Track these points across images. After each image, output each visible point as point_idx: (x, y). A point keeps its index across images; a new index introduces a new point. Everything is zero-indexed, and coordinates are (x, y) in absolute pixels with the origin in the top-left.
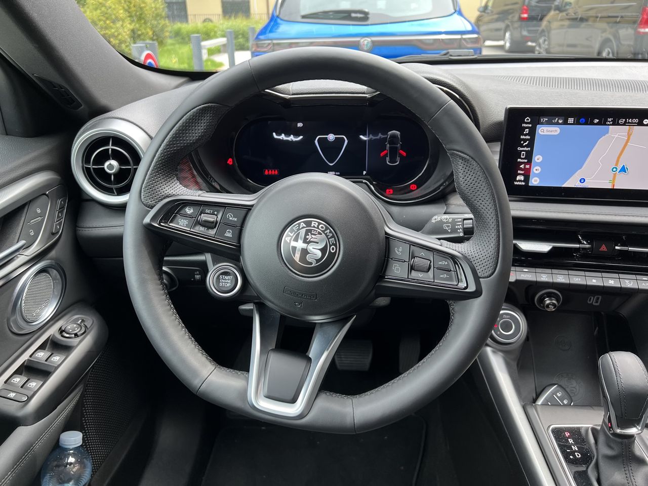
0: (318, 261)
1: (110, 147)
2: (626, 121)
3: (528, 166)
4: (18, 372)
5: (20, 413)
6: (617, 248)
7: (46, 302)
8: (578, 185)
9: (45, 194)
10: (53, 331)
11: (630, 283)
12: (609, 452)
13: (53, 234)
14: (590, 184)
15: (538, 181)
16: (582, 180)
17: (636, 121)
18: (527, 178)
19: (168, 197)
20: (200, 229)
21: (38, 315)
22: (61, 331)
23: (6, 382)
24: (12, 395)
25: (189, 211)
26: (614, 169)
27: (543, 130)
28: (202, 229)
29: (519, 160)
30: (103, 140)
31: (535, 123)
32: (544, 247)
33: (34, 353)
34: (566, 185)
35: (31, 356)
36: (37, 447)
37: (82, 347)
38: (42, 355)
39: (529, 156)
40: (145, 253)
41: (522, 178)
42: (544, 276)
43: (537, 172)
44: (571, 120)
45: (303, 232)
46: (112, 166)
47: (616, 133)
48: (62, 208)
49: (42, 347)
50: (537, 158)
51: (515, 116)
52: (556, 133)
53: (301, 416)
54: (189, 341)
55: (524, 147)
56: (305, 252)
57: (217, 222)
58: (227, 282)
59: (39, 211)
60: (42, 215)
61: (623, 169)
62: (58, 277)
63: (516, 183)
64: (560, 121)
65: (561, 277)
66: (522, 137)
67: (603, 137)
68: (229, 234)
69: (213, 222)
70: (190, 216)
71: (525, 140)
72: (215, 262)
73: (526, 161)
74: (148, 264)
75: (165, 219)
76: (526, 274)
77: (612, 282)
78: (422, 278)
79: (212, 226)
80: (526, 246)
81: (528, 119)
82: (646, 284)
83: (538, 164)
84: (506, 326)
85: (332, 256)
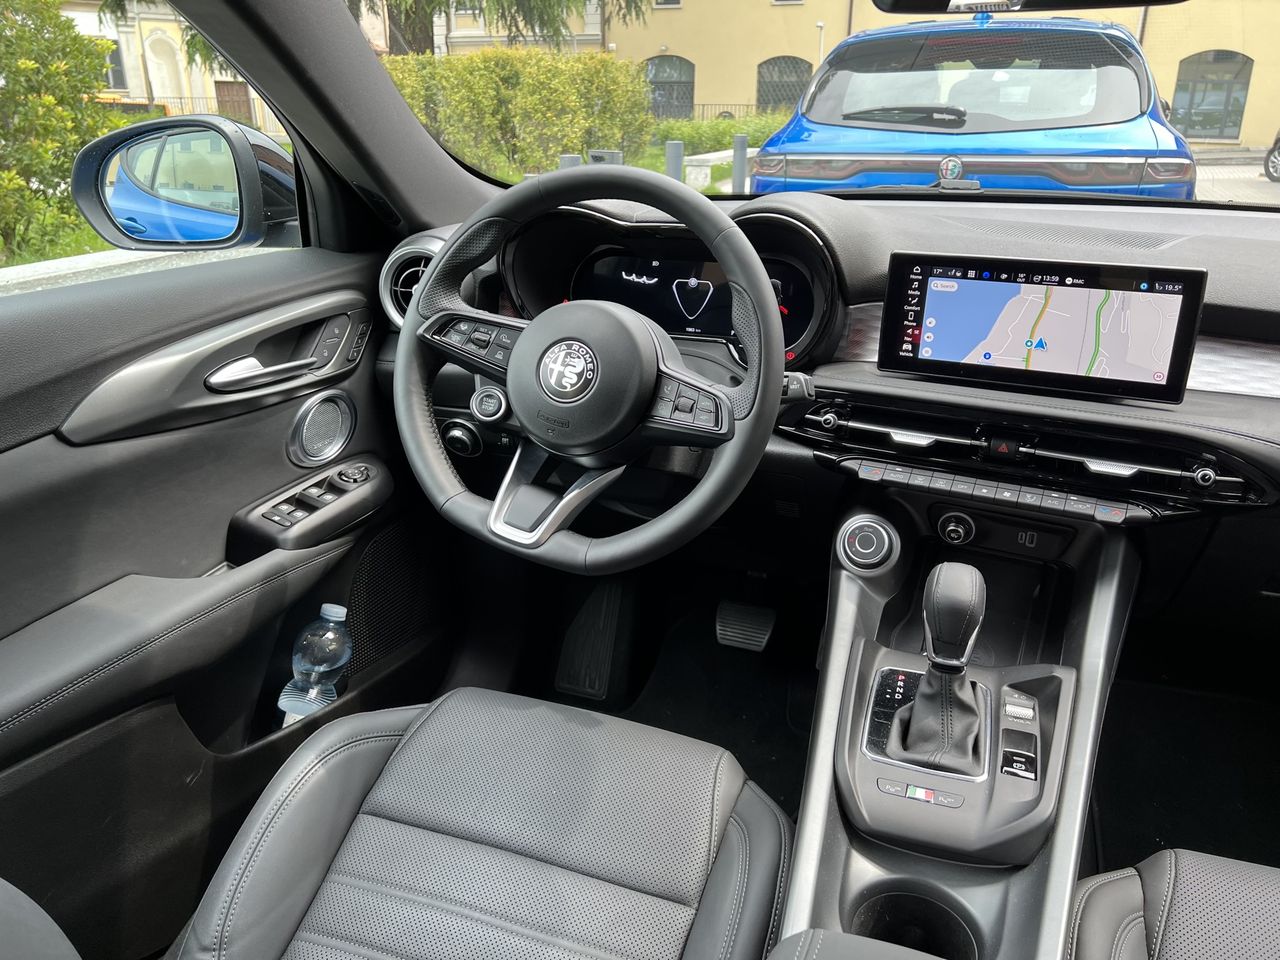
0: (572, 385)
1: (421, 268)
2: (1043, 278)
3: (917, 332)
4: (288, 501)
5: (281, 537)
6: (1021, 449)
7: (330, 438)
8: (981, 361)
9: (346, 314)
10: (332, 472)
11: (1032, 498)
12: (929, 691)
13: (349, 361)
14: (999, 361)
15: (930, 352)
16: (987, 356)
17: (1057, 279)
18: (916, 348)
19: (444, 310)
20: (472, 347)
21: (321, 450)
22: (340, 474)
23: (274, 507)
24: (276, 518)
25: (463, 327)
26: (1028, 343)
27: (936, 285)
28: (474, 347)
29: (906, 322)
30: (414, 260)
31: (927, 274)
32: (922, 440)
33: (306, 487)
34: (966, 361)
35: (304, 490)
37: (358, 493)
38: (314, 491)
39: (919, 318)
40: (415, 365)
41: (910, 347)
42: (920, 479)
43: (929, 340)
44: (971, 274)
45: (563, 354)
47: (1031, 294)
48: (363, 333)
49: (317, 485)
50: (929, 322)
51: (902, 264)
52: (953, 290)
53: (536, 547)
54: (445, 462)
55: (912, 305)
56: (561, 375)
57: (489, 342)
58: (491, 406)
59: (337, 331)
60: (340, 336)
61: (1041, 344)
62: (348, 410)
63: (901, 353)
64: (958, 274)
65: (942, 482)
66: (910, 292)
67: (1014, 299)
68: (499, 355)
69: (484, 341)
70: (463, 333)
71: (913, 297)
72: (482, 383)
73: (915, 324)
74: (416, 376)
75: (438, 332)
76: (897, 474)
77: (1007, 495)
78: (683, 419)
79: (484, 345)
80: (901, 436)
81: (917, 269)
82: (1053, 501)
83: (930, 330)
84: (866, 542)
85: (588, 382)
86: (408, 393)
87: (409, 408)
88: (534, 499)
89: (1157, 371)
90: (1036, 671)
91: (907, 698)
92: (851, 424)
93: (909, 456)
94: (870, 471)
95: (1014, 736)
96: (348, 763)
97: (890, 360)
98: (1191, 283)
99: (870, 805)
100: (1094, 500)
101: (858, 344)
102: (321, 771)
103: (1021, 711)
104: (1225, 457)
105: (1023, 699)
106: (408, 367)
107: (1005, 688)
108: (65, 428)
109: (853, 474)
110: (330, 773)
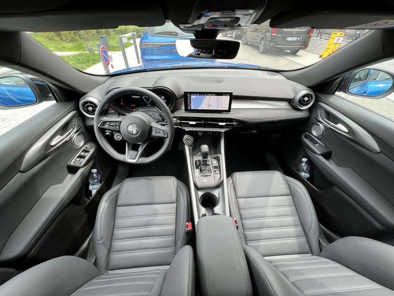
1: (89, 104)
2: (209, 95)
3: (190, 105)
4: (78, 157)
5: (80, 166)
6: (209, 122)
9: (75, 117)
10: (84, 148)
12: (203, 164)
13: (79, 126)
14: (204, 108)
15: (193, 108)
16: (202, 108)
17: (211, 95)
18: (190, 108)
19: (103, 120)
21: (80, 145)
22: (86, 148)
23: (75, 160)
24: (77, 162)
25: (108, 123)
26: (208, 105)
27: (192, 97)
28: (111, 127)
29: (188, 103)
30: (87, 102)
31: (190, 95)
32: (194, 123)
33: (80, 153)
36: (85, 172)
37: (92, 151)
38: (82, 154)
39: (190, 102)
40: (100, 133)
42: (195, 129)
43: (192, 106)
44: (198, 94)
45: (132, 127)
46: (90, 108)
47: (207, 97)
48: (80, 119)
49: (82, 152)
50: (192, 103)
51: (186, 93)
52: (195, 97)
53: (136, 162)
54: (113, 149)
55: (189, 100)
56: (132, 131)
58: (118, 137)
59: (74, 121)
60: (75, 122)
61: (210, 105)
62: (83, 135)
63: (188, 108)
64: (196, 95)
65: (198, 129)
66: (188, 98)
67: (205, 98)
68: (117, 127)
72: (116, 133)
74: (101, 135)
75: (103, 125)
76: (191, 129)
77: (208, 130)
78: (158, 135)
79: (113, 126)
80: (191, 123)
81: (189, 94)
82: (215, 130)
83: (192, 104)
84: (188, 140)
85: (138, 132)
86: (100, 139)
87: (102, 142)
88: (133, 153)
89: (227, 108)
90: (215, 156)
91: (200, 165)
92: (182, 122)
93: (192, 126)
94: (187, 129)
95: (216, 167)
96: (111, 200)
97: (187, 110)
98: (230, 94)
99: (199, 185)
100: (220, 129)
101: (180, 106)
102: (107, 204)
103: (215, 162)
104: (237, 121)
105: (215, 160)
106: (98, 133)
107: (212, 159)
108: (21, 169)
109: (184, 130)
110: (109, 204)
